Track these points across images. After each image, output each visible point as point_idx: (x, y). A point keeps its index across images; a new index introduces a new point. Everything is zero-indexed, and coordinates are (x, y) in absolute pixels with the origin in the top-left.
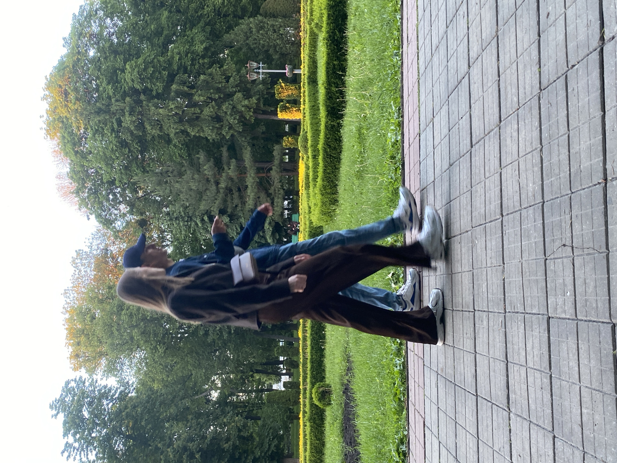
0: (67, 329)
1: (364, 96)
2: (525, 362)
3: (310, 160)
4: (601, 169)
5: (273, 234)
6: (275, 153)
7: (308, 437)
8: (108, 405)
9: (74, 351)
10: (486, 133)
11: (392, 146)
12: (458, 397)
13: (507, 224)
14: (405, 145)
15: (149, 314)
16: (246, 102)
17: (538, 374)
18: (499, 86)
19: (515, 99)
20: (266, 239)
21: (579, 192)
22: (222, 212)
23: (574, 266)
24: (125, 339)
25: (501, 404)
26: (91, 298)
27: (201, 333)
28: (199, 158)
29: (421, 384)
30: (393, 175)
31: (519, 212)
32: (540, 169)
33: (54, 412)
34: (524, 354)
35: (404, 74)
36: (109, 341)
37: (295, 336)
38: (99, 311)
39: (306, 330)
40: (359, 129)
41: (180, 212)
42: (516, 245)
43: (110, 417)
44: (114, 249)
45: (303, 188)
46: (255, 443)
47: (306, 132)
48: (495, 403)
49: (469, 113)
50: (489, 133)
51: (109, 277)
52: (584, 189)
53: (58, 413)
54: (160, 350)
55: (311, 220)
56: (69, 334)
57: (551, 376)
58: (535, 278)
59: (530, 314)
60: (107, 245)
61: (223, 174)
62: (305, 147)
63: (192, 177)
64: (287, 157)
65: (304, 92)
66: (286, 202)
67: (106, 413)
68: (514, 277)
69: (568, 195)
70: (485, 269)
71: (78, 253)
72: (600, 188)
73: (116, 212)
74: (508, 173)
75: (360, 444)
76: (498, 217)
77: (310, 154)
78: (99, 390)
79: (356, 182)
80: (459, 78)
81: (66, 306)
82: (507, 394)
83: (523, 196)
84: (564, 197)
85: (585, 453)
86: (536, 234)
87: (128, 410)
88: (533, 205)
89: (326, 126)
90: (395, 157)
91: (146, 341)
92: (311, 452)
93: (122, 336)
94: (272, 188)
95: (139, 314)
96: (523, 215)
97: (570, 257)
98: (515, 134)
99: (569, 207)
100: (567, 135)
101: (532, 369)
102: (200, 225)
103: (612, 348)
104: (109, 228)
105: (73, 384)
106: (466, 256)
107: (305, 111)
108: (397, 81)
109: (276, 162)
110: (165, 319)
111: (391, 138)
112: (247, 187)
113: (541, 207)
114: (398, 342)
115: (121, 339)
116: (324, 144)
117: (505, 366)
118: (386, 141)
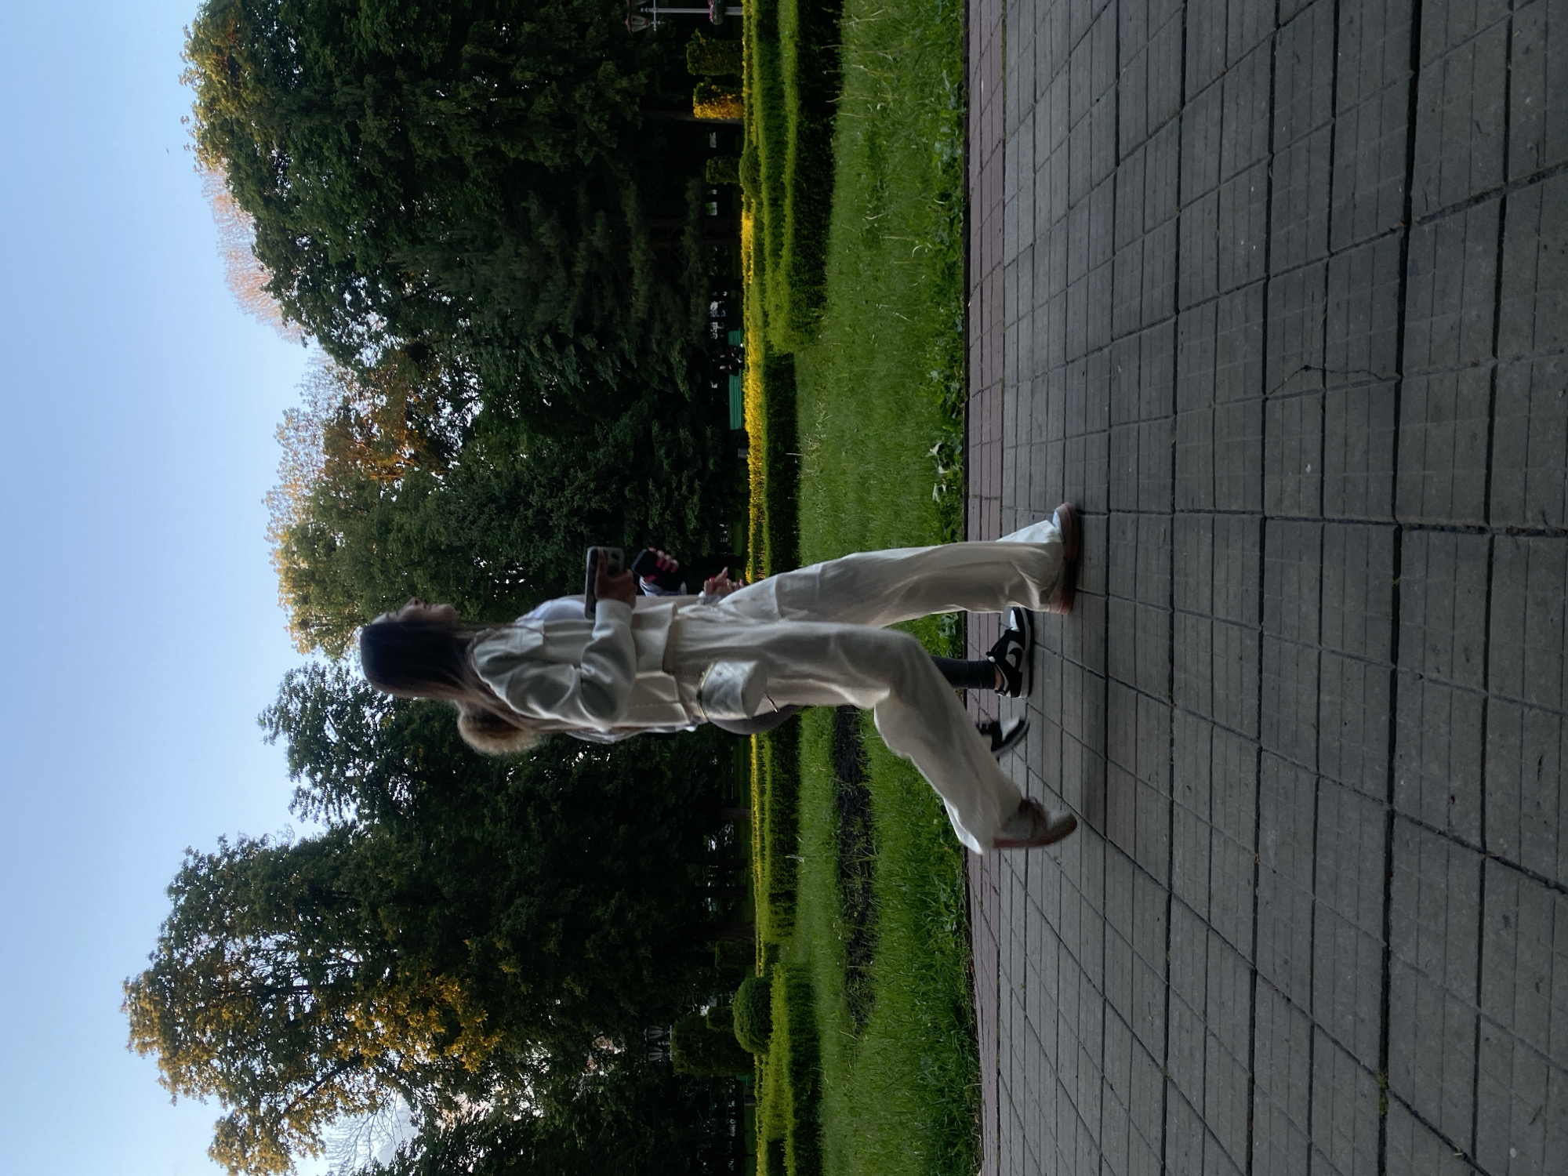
0: (279, 571)
1: (881, 63)
2: (1209, 610)
3: (766, 209)
4: (1399, 199)
6: (690, 196)
7: (767, 767)
8: (373, 716)
9: (297, 615)
10: (1150, 132)
11: (944, 172)
12: (1068, 682)
13: (1185, 330)
14: (971, 168)
15: (443, 539)
16: (624, 83)
17: (1235, 632)
18: (1184, 22)
19: (1220, 51)
20: (675, 385)
21: (1346, 253)
22: (582, 326)
23: (1323, 408)
24: (399, 589)
25: (1156, 691)
26: (323, 507)
27: (551, 577)
28: (528, 210)
30: (945, 235)
31: (1213, 302)
32: (1265, 207)
33: (269, 732)
34: (1208, 594)
35: (971, 7)
36: (368, 594)
38: (341, 535)
40: (872, 138)
41: (493, 329)
42: (1204, 372)
43: (379, 739)
44: (362, 407)
45: (751, 273)
46: (665, 782)
47: (756, 148)
48: (1143, 690)
49: (1114, 87)
50: (1157, 131)
51: (356, 465)
52: (1357, 245)
53: (276, 733)
54: (472, 611)
55: (769, 342)
56: (286, 581)
57: (1261, 635)
58: (1239, 439)
59: (1225, 512)
60: (346, 400)
61: (582, 245)
62: (754, 182)
63: (516, 251)
64: (715, 204)
65: (750, 57)
66: (714, 305)
67: (370, 732)
68: (1196, 439)
69: (1321, 259)
70: (1136, 425)
71: (290, 415)
72: (1393, 241)
73: (361, 329)
74: (1196, 217)
75: (870, 778)
76: (1168, 315)
77: (764, 195)
78: (355, 690)
79: (866, 255)
80: (1096, 9)
81: (273, 525)
82: (1167, 672)
83: (1224, 268)
84: (1312, 266)
85: (1319, 776)
86: (1246, 348)
87: (414, 726)
88: (1245, 286)
89: (799, 132)
90: (950, 195)
91: (441, 594)
92: (774, 796)
93: (393, 583)
94: (686, 273)
95: (423, 539)
96: (1221, 307)
97: (1316, 391)
98: (1214, 131)
99: (1323, 285)
100: (1329, 127)
101: (1224, 621)
102: (537, 355)
103: (1392, 573)
104: (349, 363)
105: (301, 679)
106: (1097, 401)
107: (752, 101)
108: (954, 24)
109: (692, 216)
110: (477, 550)
111: (941, 154)
112: (631, 271)
113: (1260, 291)
115: (390, 589)
116: (795, 171)
117: (1168, 619)
118: (931, 161)
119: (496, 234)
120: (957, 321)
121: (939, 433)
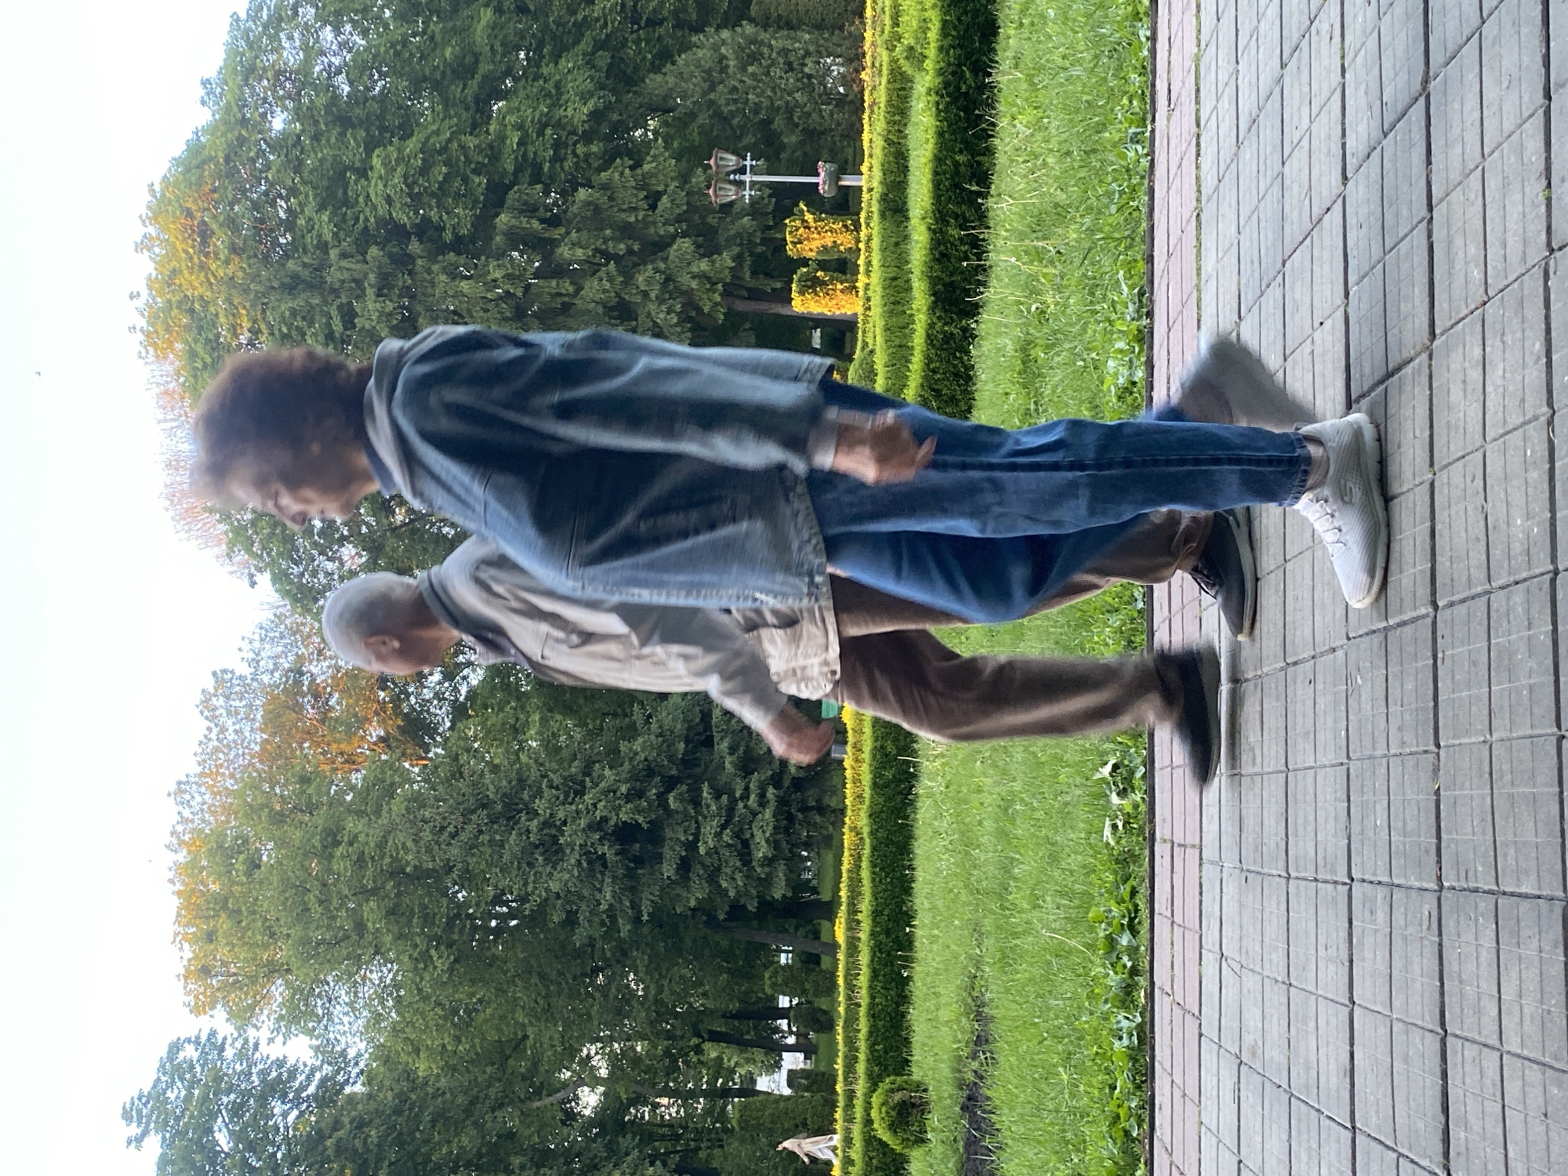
0: (179, 893)
1: (1039, 255)
2: (1496, 1036)
8: (285, 1115)
9: (196, 957)
10: (1390, 369)
11: (1120, 398)
12: (1299, 1132)
13: (1447, 633)
14: (1155, 394)
15: (410, 857)
16: (704, 265)
17: (1534, 1074)
18: (1430, 235)
19: (1477, 274)
24: (341, 928)
25: (1425, 1156)
26: (251, 806)
27: (556, 921)
29: (1192, 1091)
31: (1484, 599)
32: (1546, 478)
33: (134, 1130)
34: (1495, 1013)
35: (1157, 195)
36: (297, 932)
37: (824, 938)
38: (271, 845)
39: (858, 922)
40: (1025, 348)
42: (1474, 691)
43: (289, 1150)
44: (319, 671)
47: (872, 352)
48: (1406, 1153)
49: (1342, 309)
50: (1400, 368)
51: (302, 749)
53: (145, 1133)
54: (438, 964)
56: (186, 908)
58: (1527, 790)
59: (1512, 894)
60: (300, 658)
65: (870, 239)
67: (279, 1139)
68: (1467, 785)
70: (1384, 761)
71: (221, 678)
73: (330, 566)
74: (1453, 484)
76: (1423, 611)
78: (264, 1073)
80: (1316, 212)
81: (180, 828)
82: (1441, 1127)
83: (1497, 553)
86: (1532, 664)
87: (341, 1133)
88: (1525, 580)
89: (928, 336)
91: (400, 937)
93: (334, 918)
95: (382, 858)
96: (1494, 606)
98: (1475, 374)
101: (1518, 1056)
104: (309, 611)
105: (190, 1052)
106: (1330, 721)
107: (870, 293)
108: (1135, 214)
110: (455, 874)
111: (1116, 375)
113: (1547, 586)
114: (1125, 966)
115: (329, 927)
116: (922, 386)
117: (1438, 1045)
118: (1102, 383)
120: (1136, 594)
121: (1112, 746)
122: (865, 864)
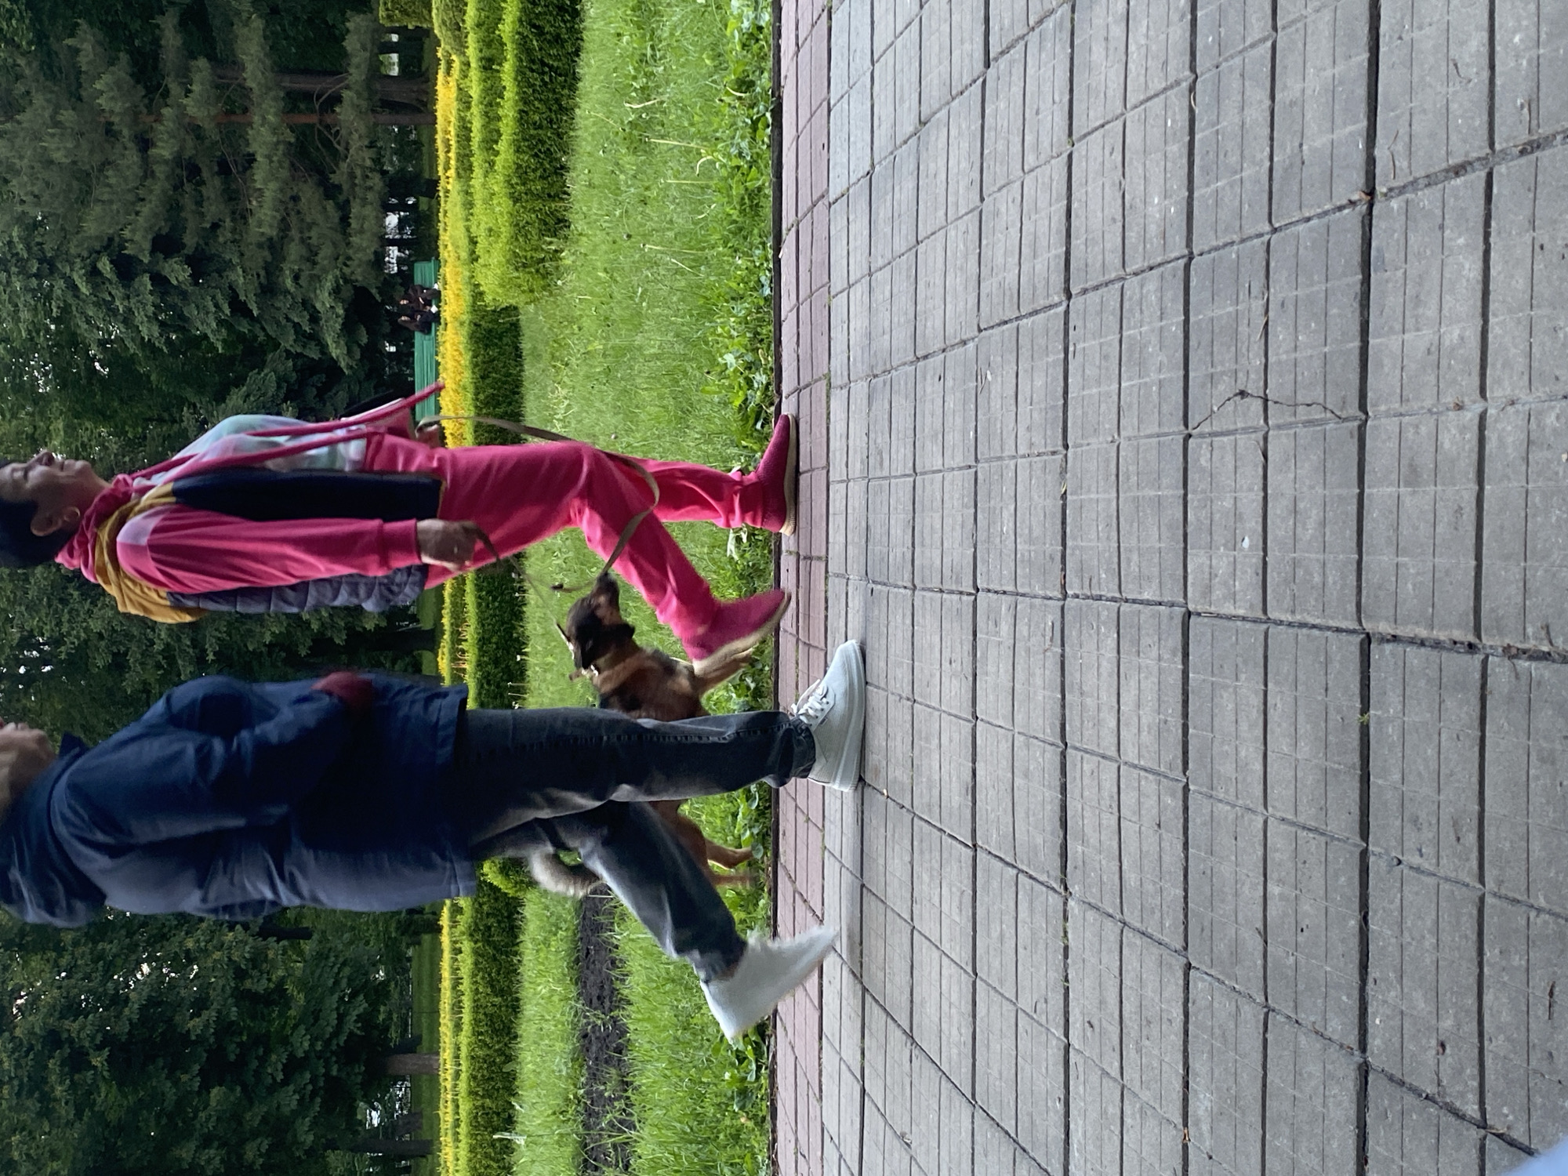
2: (1114, 749)
3: (474, 74)
4: (1359, 159)
5: (348, 329)
6: (351, 44)
7: (466, 986)
10: (1032, 23)
11: (744, 46)
12: (922, 852)
13: (1079, 324)
14: (783, 42)
17: (1150, 784)
20: (323, 348)
21: (1293, 229)
22: (165, 244)
23: (1265, 456)
25: (1043, 871)
27: (100, 663)
28: (75, 51)
29: (816, 817)
30: (744, 144)
31: (1118, 286)
32: (1185, 151)
34: (1113, 724)
37: (426, 670)
39: (463, 652)
41: (10, 243)
42: (1104, 388)
45: (452, 173)
46: (292, 1013)
48: (1025, 868)
50: (1040, 22)
52: (1308, 219)
55: (477, 286)
57: (1186, 789)
58: (1152, 493)
59: (1134, 601)
61: (166, 111)
62: (457, 28)
63: (52, 117)
64: (395, 57)
66: (392, 220)
68: (1094, 489)
69: (1261, 235)
70: (1012, 463)
72: (1351, 218)
74: (1093, 155)
75: (629, 1003)
76: (1056, 299)
77: (472, 52)
79: (628, 160)
82: (1060, 841)
83: (1132, 236)
84: (1248, 244)
85: (1269, 1010)
86: (1162, 357)
88: (1159, 265)
90: (752, 84)
92: (476, 1033)
94: (344, 166)
96: (1128, 294)
97: (1255, 430)
98: (1118, 31)
99: (1263, 273)
100: (1269, 44)
101: (1135, 766)
102: (84, 289)
103: (1358, 705)
106: (959, 421)
109: (356, 74)
111: (740, 17)
112: (251, 159)
113: (1181, 274)
114: (748, 688)
116: (520, 21)
117: (1058, 759)
118: (726, 26)
119: (20, 88)
120: (763, 279)
121: (735, 451)
122: (469, 587)
